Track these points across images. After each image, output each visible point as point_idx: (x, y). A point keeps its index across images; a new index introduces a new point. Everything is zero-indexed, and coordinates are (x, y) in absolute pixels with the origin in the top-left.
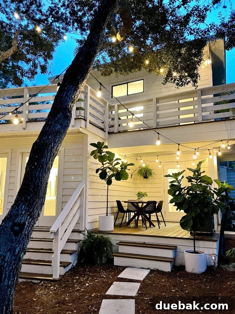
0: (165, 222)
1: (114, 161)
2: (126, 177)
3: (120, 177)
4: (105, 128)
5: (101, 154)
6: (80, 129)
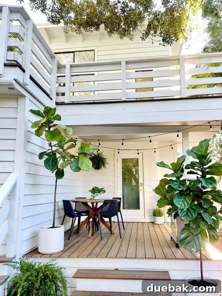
1: (66, 143)
2: (88, 166)
3: (79, 165)
4: (52, 93)
5: (49, 129)
6: (14, 82)
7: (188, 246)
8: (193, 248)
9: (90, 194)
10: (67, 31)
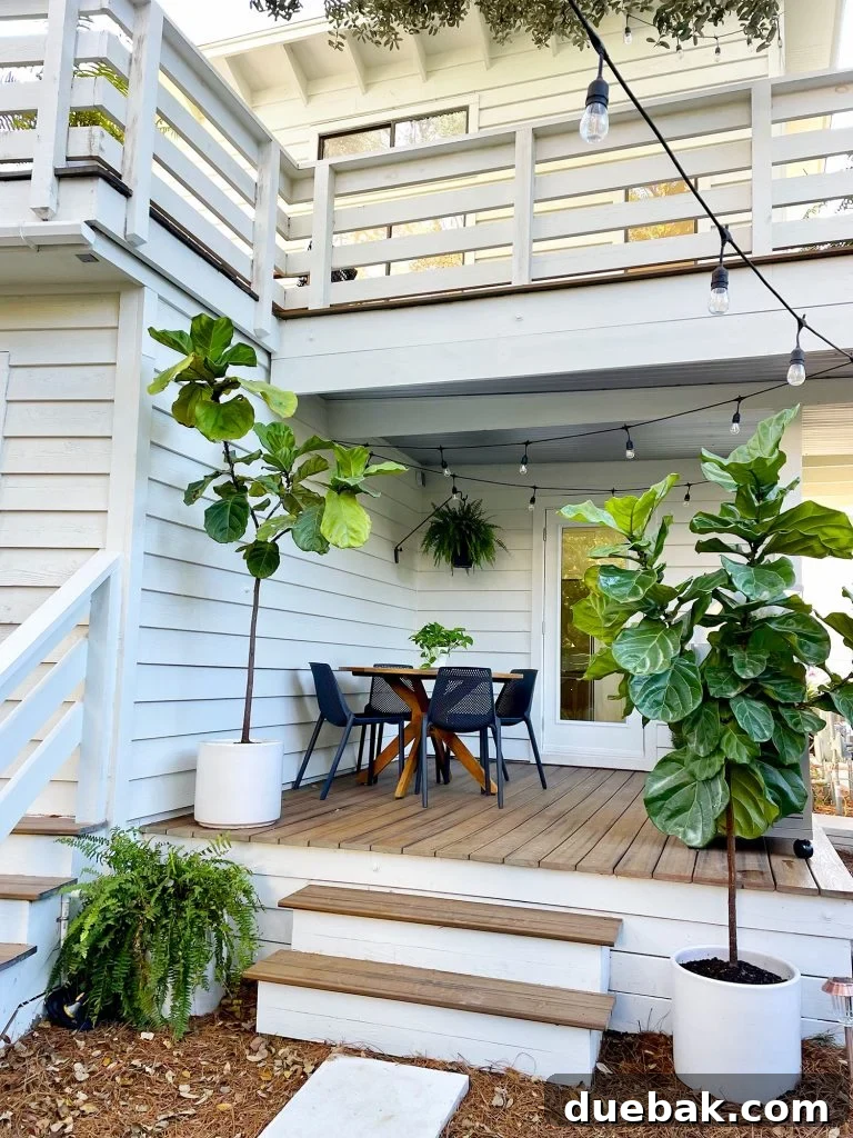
0: (544, 769)
1: (297, 454)
2: (355, 532)
3: (324, 529)
4: (257, 276)
5: (216, 397)
6: (89, 235)
7: (676, 824)
8: (694, 828)
10: (340, 40)
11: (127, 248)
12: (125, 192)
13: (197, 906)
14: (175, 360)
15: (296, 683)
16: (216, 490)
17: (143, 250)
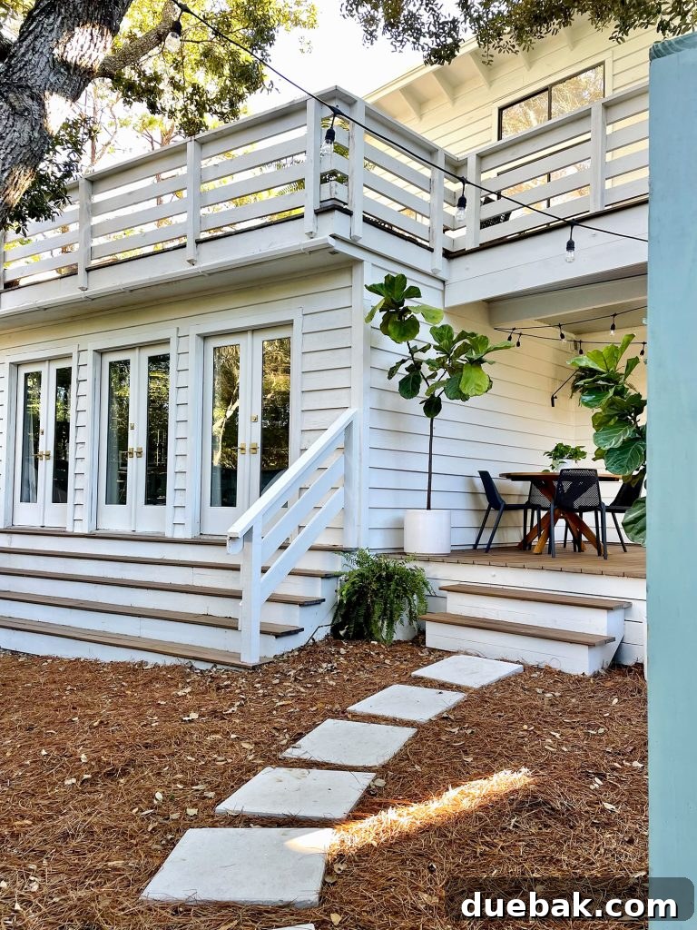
1: (454, 343)
2: (480, 386)
5: (400, 318)
6: (332, 242)
9: (551, 461)
10: (490, 58)
11: (352, 243)
12: (349, 213)
13: (397, 585)
14: (378, 300)
15: (473, 485)
16: (407, 369)
17: (360, 242)
